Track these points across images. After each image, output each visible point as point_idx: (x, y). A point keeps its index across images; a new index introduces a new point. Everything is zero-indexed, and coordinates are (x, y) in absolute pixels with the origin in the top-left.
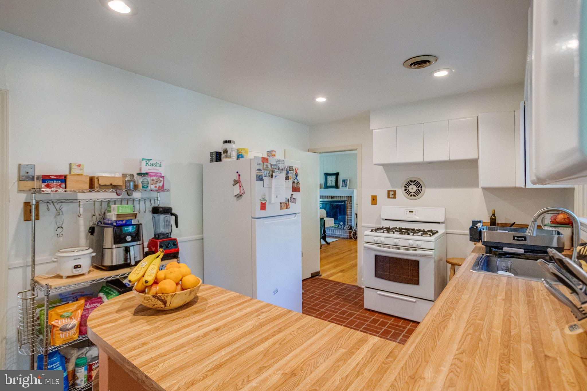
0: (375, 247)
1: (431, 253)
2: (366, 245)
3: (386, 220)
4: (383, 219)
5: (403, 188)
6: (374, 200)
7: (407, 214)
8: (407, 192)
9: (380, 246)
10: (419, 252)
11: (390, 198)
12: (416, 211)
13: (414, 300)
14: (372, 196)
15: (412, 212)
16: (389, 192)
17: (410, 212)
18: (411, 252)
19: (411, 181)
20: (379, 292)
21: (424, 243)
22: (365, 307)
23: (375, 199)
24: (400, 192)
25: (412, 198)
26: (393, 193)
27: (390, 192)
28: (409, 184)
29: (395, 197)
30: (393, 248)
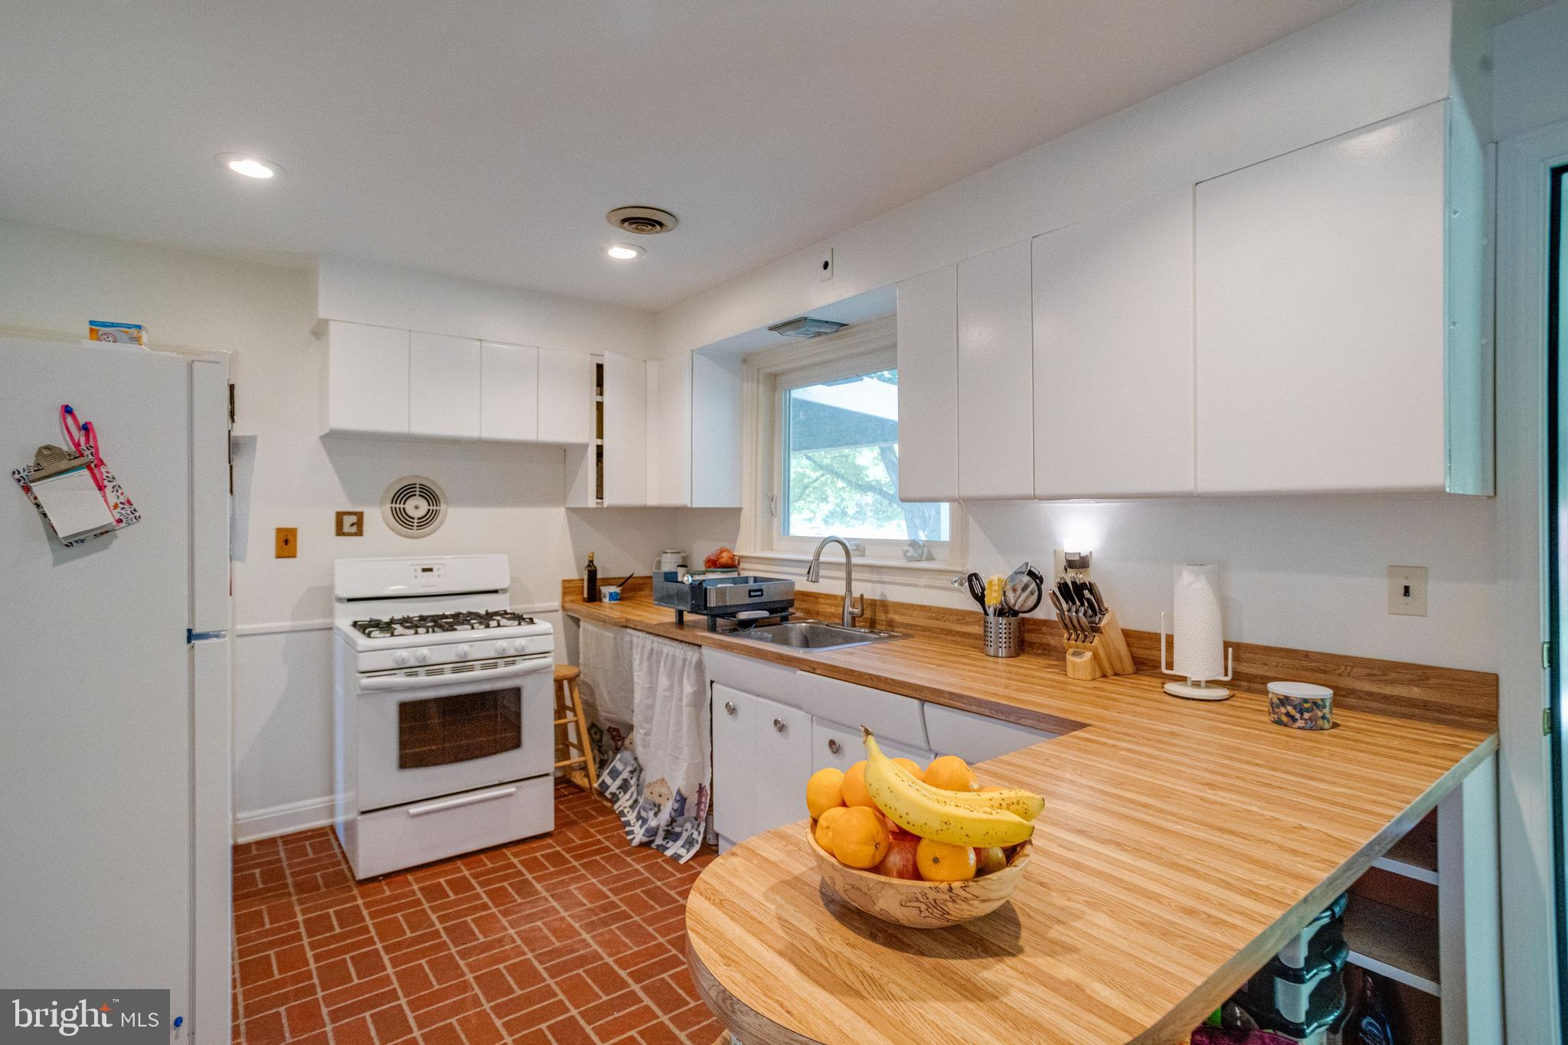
0: (400, 679)
1: (548, 660)
2: (365, 681)
3: (350, 600)
4: (340, 600)
5: (388, 506)
6: (286, 542)
7: (416, 577)
8: (403, 519)
9: (416, 674)
10: (523, 665)
11: (344, 534)
12: (441, 567)
13: (511, 789)
14: (279, 531)
15: (431, 570)
16: (340, 516)
17: (424, 570)
18: (501, 670)
19: (412, 486)
20: (414, 809)
21: (532, 640)
22: (362, 873)
23: (290, 538)
24: (377, 518)
25: (414, 532)
26: (354, 519)
27: (346, 518)
28: (405, 493)
29: (360, 533)
30: (455, 671)
